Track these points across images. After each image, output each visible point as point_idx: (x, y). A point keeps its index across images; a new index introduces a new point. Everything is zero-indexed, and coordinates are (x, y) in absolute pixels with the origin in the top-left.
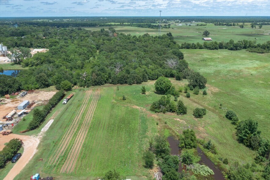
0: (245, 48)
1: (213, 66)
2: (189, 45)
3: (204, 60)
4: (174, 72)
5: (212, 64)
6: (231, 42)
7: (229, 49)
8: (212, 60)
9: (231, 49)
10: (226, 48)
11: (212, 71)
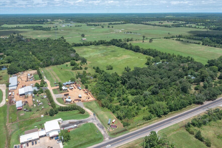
0: (101, 44)
1: (88, 54)
2: (76, 44)
3: (84, 52)
4: (75, 58)
5: (88, 53)
6: (95, 41)
7: (95, 45)
8: (88, 51)
9: (96, 45)
10: (93, 45)
11: (88, 56)
